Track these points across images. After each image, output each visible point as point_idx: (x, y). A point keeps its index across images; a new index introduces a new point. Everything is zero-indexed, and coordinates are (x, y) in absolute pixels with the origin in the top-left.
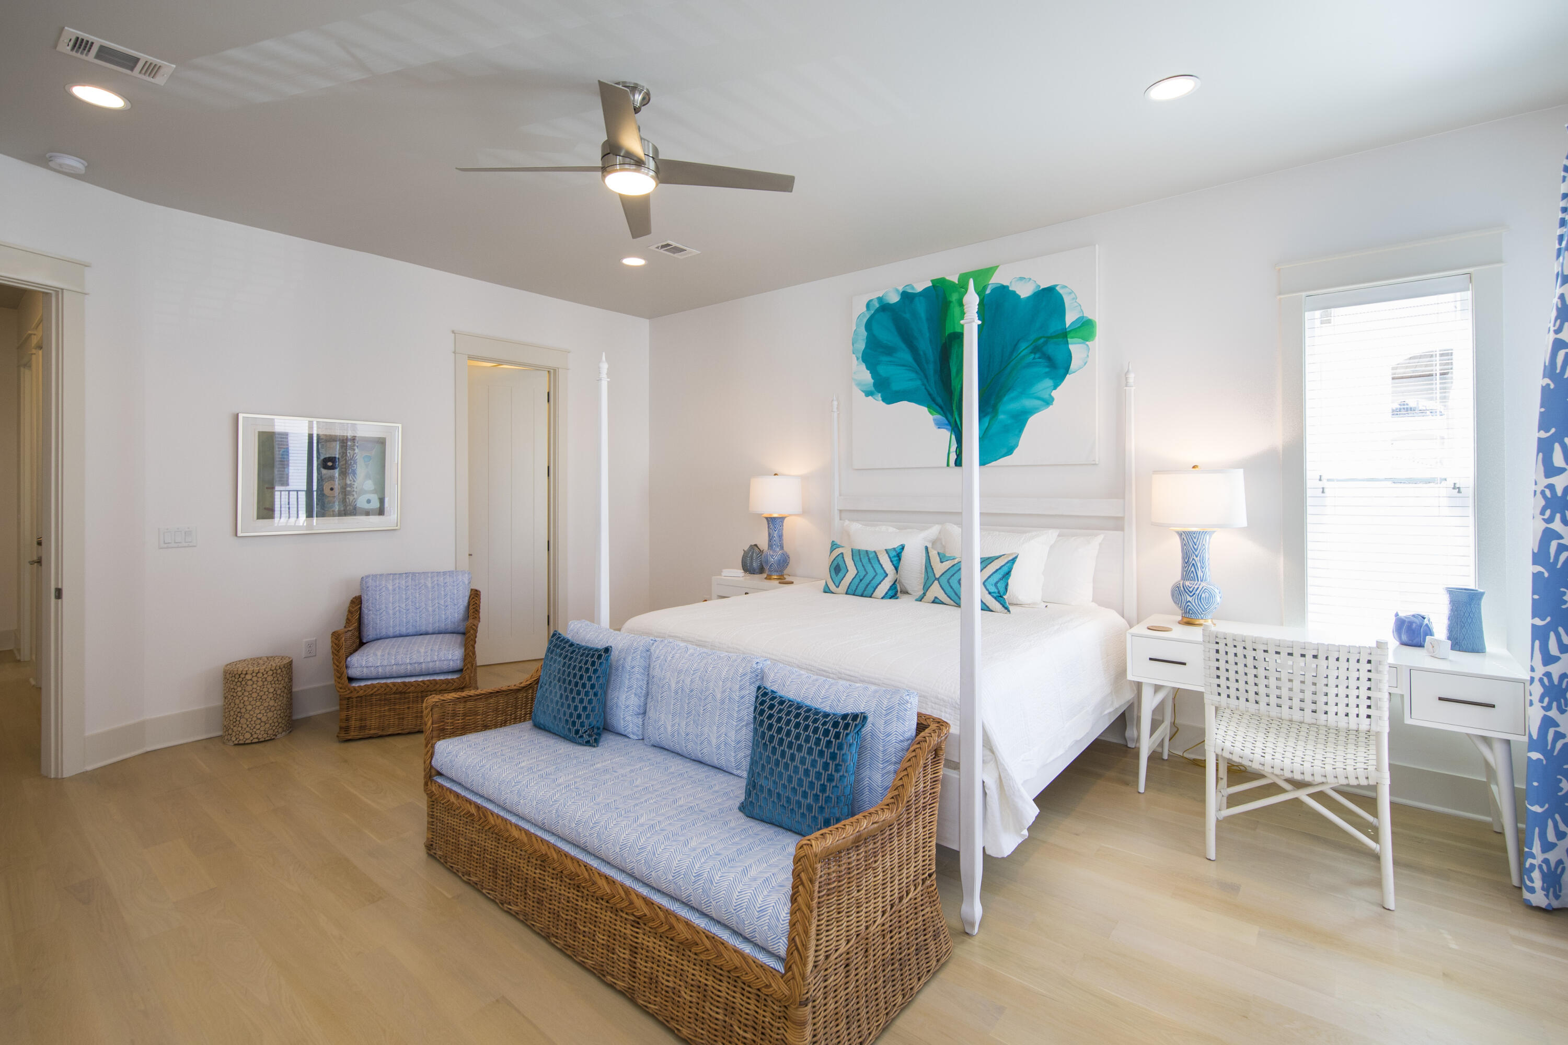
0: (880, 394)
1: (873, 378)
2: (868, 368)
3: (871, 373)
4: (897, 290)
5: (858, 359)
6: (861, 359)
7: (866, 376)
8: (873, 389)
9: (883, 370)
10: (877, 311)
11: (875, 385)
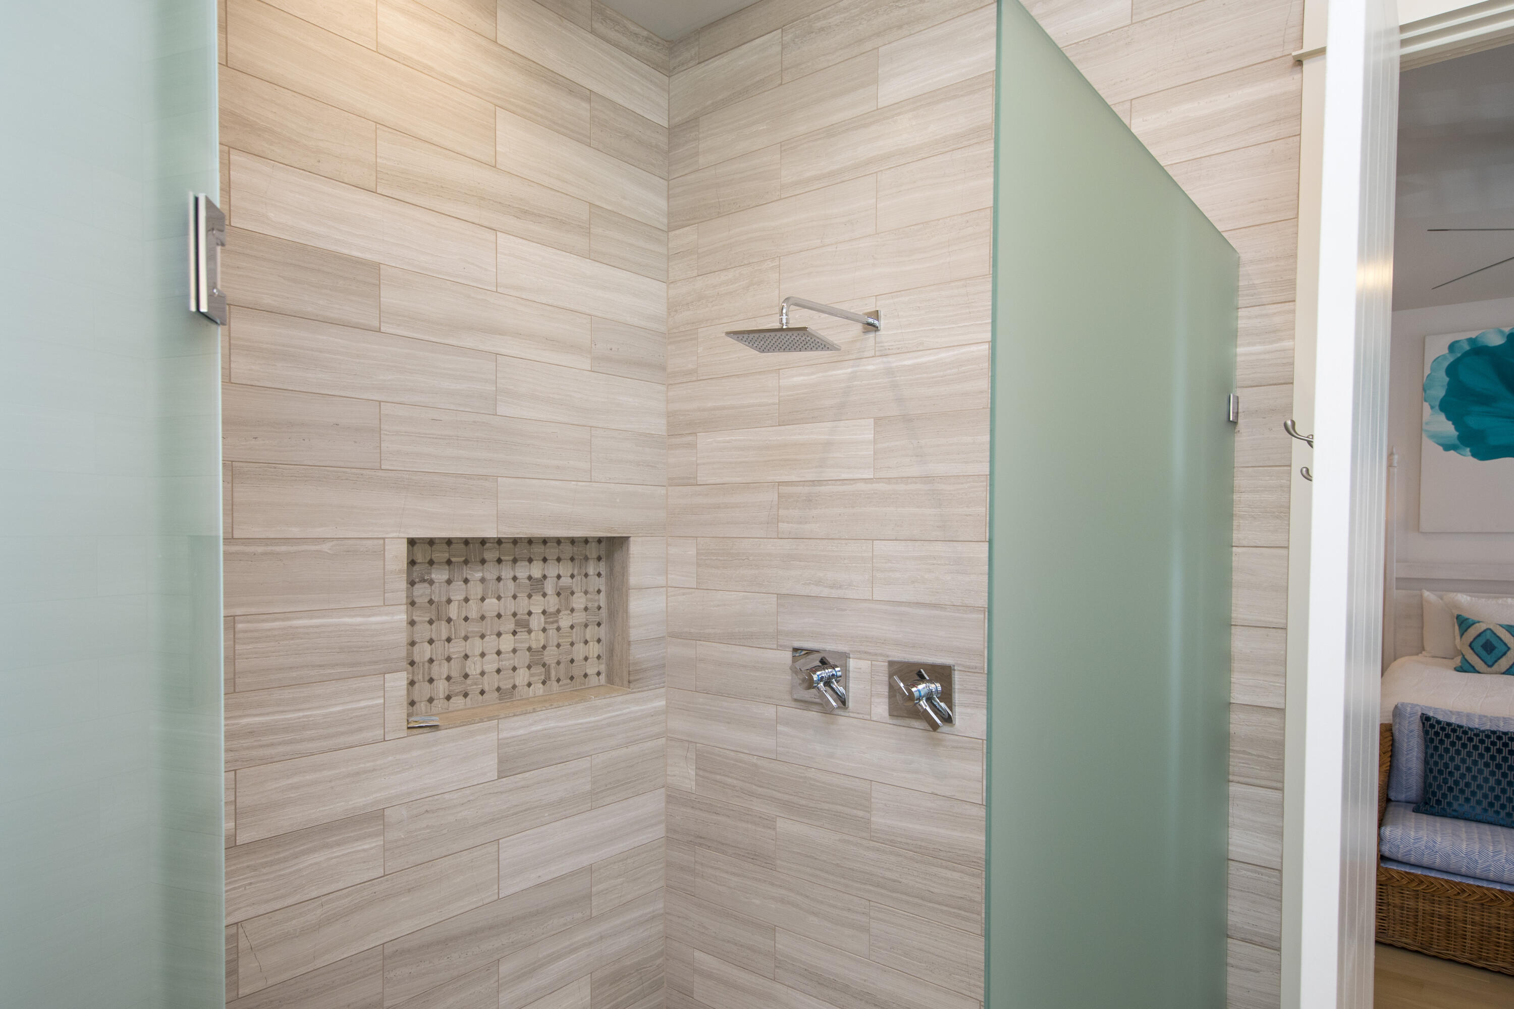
0: (1468, 449)
1: (1457, 429)
2: (1448, 418)
3: (1453, 424)
4: (1501, 332)
5: (1432, 407)
6: (1437, 408)
7: (1448, 428)
8: (1457, 442)
9: (1473, 422)
10: (1466, 354)
11: (1460, 438)
